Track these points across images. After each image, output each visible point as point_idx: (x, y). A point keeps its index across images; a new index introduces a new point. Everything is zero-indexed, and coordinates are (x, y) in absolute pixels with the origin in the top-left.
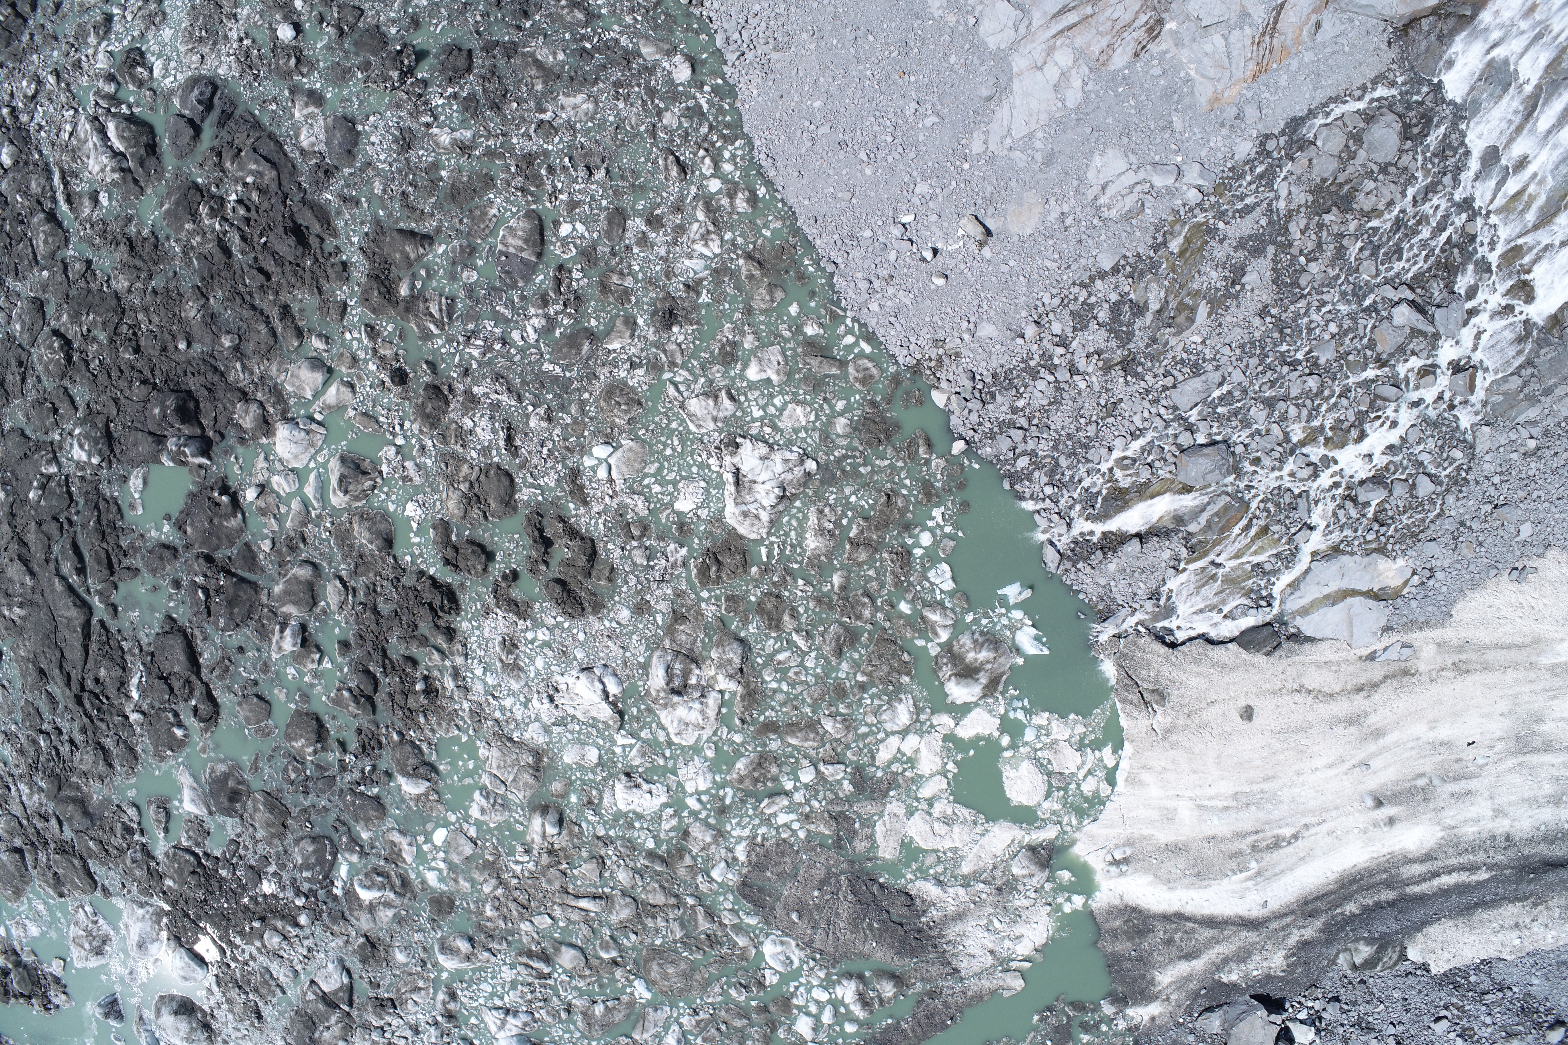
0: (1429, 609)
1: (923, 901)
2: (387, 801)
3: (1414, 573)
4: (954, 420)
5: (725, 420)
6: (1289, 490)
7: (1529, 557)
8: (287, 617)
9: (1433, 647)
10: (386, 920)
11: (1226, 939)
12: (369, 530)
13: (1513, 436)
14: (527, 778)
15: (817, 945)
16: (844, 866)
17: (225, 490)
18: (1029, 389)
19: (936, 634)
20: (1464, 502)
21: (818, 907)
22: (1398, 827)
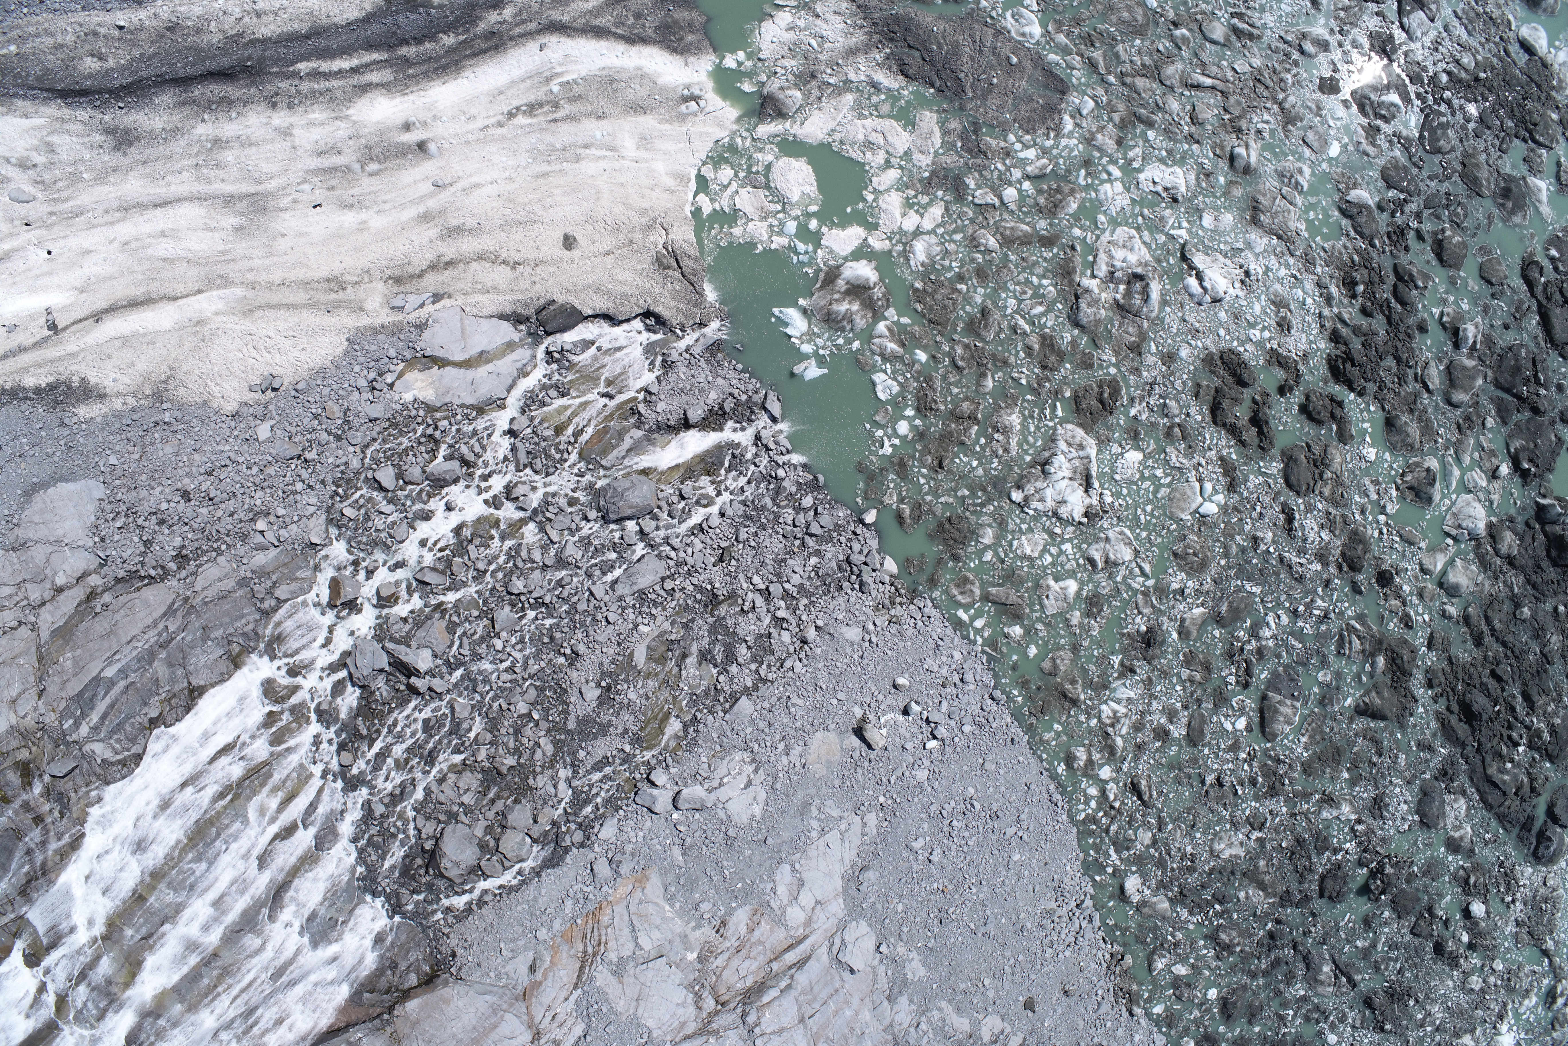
0: (373, 348)
1: (889, 68)
2: (1380, 184)
3: (391, 386)
4: (874, 543)
6: (536, 472)
7: (258, 403)
8: (1470, 356)
9: (369, 306)
11: (583, 15)
12: (1408, 435)
13: (283, 532)
14: (1265, 201)
15: (991, 32)
17: (1525, 475)
18: (806, 575)
20: (338, 462)
21: (992, 68)
22: (400, 121)
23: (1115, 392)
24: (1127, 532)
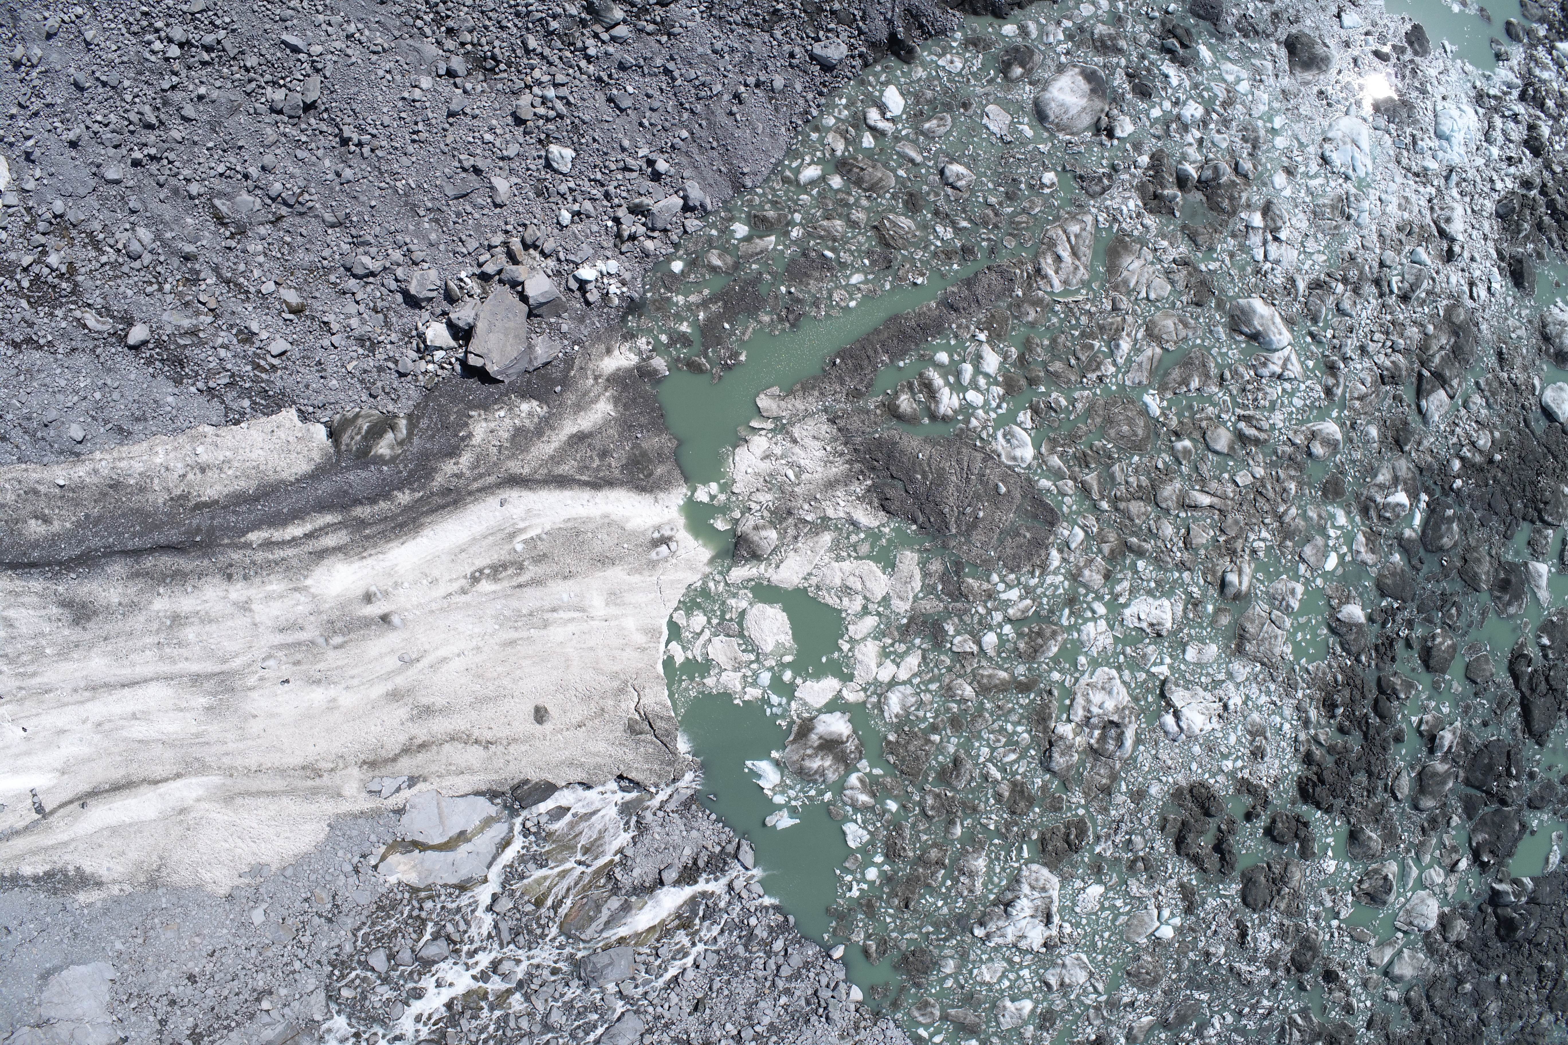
0: (355, 833)
1: (870, 503)
2: (1373, 594)
3: (375, 867)
4: (841, 976)
5: (1054, 965)
6: (520, 948)
7: (249, 885)
8: (1444, 759)
9: (346, 794)
10: (1384, 471)
11: (544, 463)
12: (1368, 846)
13: (286, 1010)
14: (1251, 628)
15: (979, 456)
16: (952, 543)
17: (1483, 866)
18: (776, 1015)
19: (861, 780)
20: (332, 944)
21: (978, 497)
22: (360, 592)
23: (1082, 832)
24: (1084, 957)
